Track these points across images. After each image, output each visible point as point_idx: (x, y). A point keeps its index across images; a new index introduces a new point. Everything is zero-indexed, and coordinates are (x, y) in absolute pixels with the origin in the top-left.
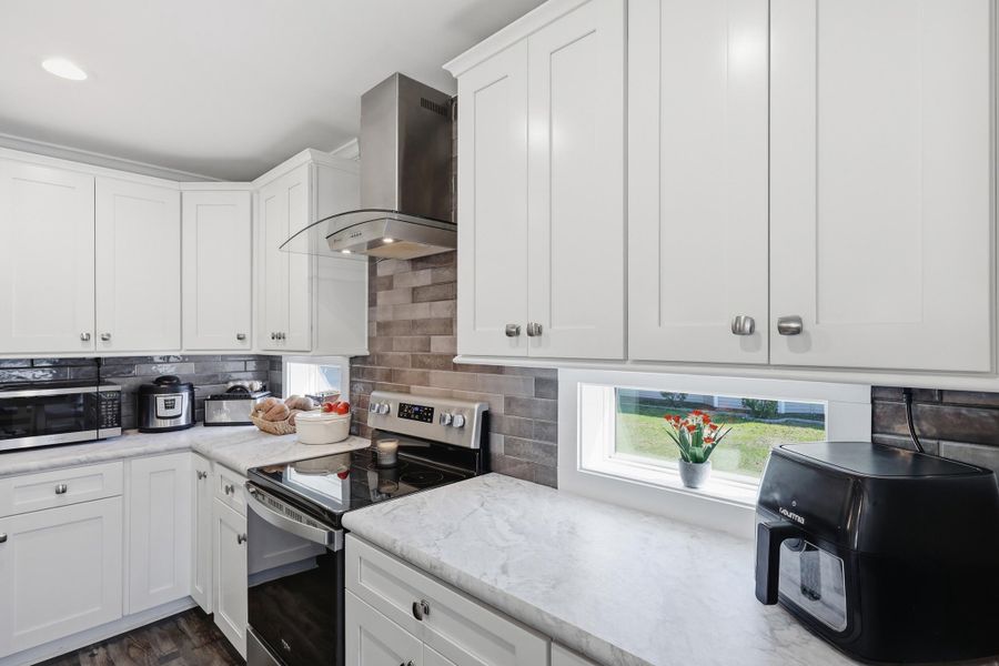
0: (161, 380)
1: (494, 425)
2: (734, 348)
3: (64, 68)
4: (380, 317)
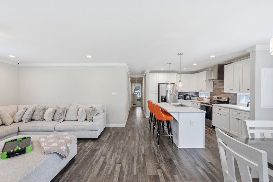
0: (187, 95)
1: (229, 99)
2: (247, 91)
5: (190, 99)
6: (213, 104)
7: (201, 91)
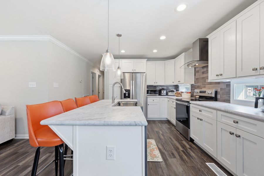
0: (162, 89)
1: (218, 93)
3: (155, 51)
4: (196, 77)
5: (167, 94)
6: (190, 102)
7: (179, 82)
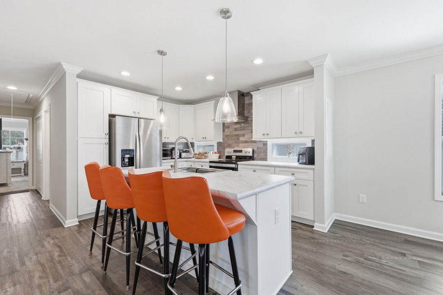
0: (173, 148)
1: (254, 152)
2: (295, 135)
3: (179, 88)
4: (226, 134)
5: (180, 157)
6: (238, 163)
7: (204, 139)
